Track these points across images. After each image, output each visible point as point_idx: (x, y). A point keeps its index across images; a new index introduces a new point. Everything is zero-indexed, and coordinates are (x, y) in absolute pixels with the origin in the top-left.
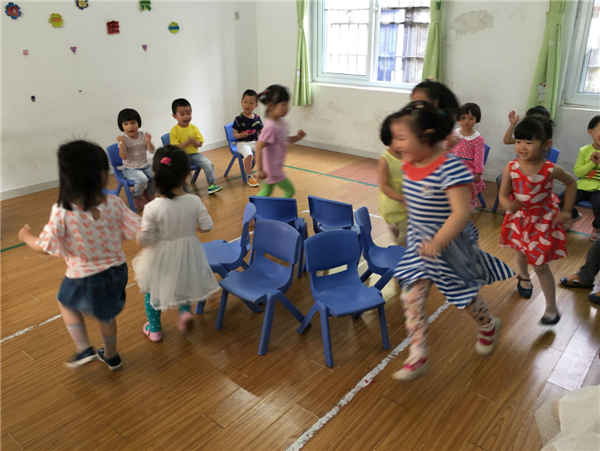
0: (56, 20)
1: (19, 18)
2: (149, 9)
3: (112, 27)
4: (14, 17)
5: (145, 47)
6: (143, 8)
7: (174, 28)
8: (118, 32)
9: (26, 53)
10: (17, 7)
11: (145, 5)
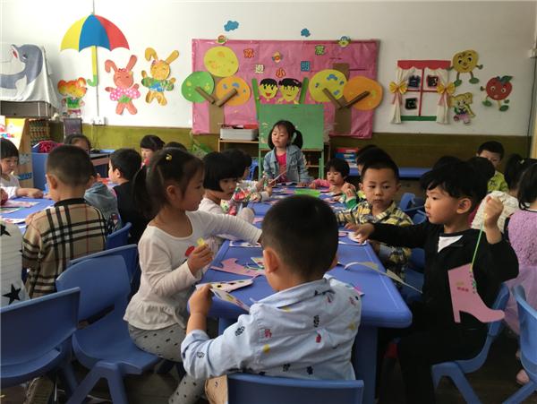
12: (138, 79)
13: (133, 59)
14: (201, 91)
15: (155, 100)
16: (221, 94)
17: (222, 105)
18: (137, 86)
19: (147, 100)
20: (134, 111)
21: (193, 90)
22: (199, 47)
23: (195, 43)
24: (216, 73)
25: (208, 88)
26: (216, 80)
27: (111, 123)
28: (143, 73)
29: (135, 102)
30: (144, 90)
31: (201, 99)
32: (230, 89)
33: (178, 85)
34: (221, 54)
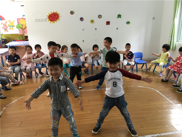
0: (92, 21)
1: (83, 21)
2: (120, 17)
3: (108, 23)
4: (82, 21)
5: (117, 29)
6: (118, 17)
7: (128, 23)
8: (109, 24)
9: (83, 30)
10: (83, 18)
11: (119, 16)
12: (8, 26)
13: (6, 22)
14: (20, 27)
15: (11, 29)
16: (24, 28)
17: (24, 29)
18: (8, 27)
19: (10, 29)
20: (7, 31)
21: (18, 27)
22: (18, 20)
23: (17, 19)
24: (22, 24)
25: (21, 27)
26: (22, 25)
27: (3, 34)
28: (9, 24)
29: (8, 30)
30: (9, 27)
31: (20, 29)
32: (25, 27)
33: (15, 26)
34: (22, 21)
